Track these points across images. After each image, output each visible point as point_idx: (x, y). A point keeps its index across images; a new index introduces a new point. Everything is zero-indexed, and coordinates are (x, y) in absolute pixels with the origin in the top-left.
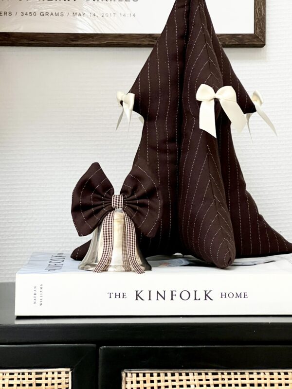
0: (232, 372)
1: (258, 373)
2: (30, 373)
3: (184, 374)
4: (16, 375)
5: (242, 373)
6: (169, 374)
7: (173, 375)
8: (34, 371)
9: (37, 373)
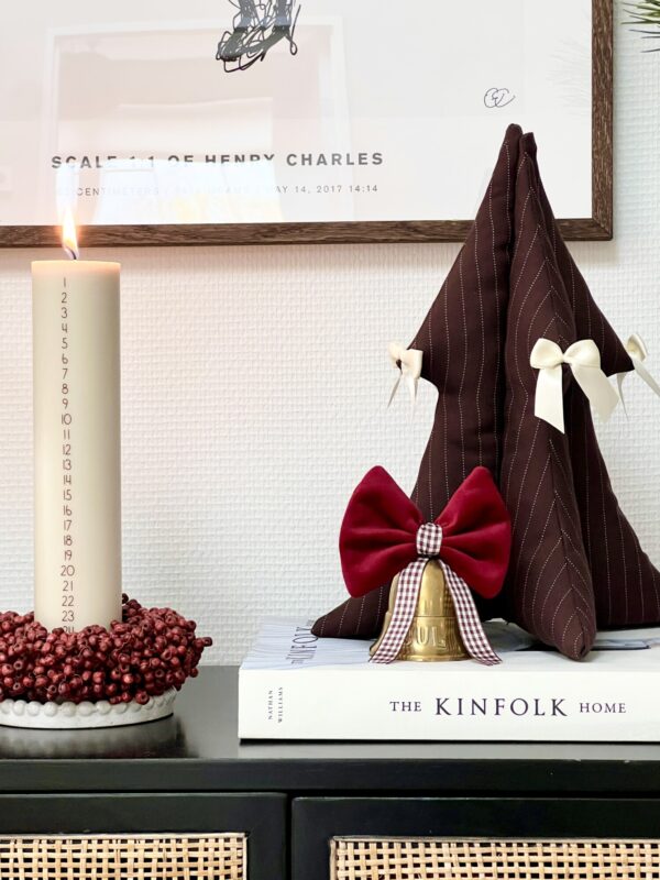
0: (514, 842)
1: (559, 845)
2: (179, 841)
3: (433, 845)
4: (156, 843)
5: (530, 845)
6: (408, 845)
7: (415, 845)
8: (185, 837)
9: (190, 841)
